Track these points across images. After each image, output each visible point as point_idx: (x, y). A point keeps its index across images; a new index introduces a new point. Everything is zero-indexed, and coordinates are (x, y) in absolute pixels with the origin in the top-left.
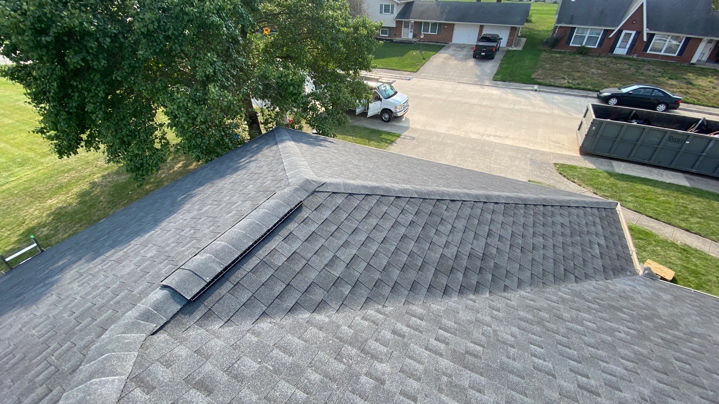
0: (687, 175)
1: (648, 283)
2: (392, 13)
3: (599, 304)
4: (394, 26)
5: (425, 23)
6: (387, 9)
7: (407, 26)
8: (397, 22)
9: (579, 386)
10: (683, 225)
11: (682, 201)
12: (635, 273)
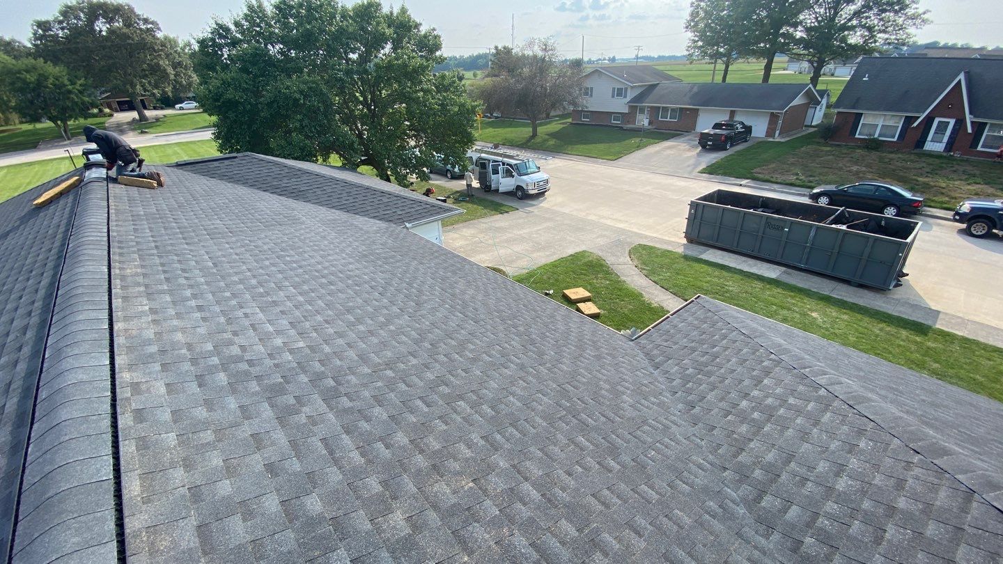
2: (625, 97)
4: (626, 111)
5: (663, 107)
6: (620, 93)
7: (642, 111)
8: (630, 107)
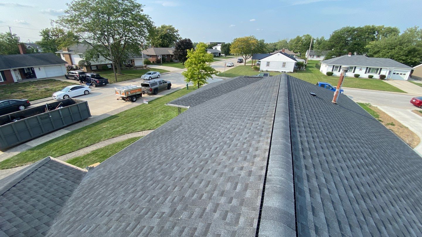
0: (65, 128)
1: (92, 171)
3: (86, 193)
9: (108, 216)
10: (84, 146)
11: (74, 139)
12: (85, 173)
